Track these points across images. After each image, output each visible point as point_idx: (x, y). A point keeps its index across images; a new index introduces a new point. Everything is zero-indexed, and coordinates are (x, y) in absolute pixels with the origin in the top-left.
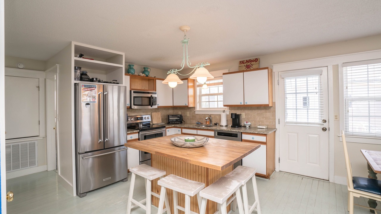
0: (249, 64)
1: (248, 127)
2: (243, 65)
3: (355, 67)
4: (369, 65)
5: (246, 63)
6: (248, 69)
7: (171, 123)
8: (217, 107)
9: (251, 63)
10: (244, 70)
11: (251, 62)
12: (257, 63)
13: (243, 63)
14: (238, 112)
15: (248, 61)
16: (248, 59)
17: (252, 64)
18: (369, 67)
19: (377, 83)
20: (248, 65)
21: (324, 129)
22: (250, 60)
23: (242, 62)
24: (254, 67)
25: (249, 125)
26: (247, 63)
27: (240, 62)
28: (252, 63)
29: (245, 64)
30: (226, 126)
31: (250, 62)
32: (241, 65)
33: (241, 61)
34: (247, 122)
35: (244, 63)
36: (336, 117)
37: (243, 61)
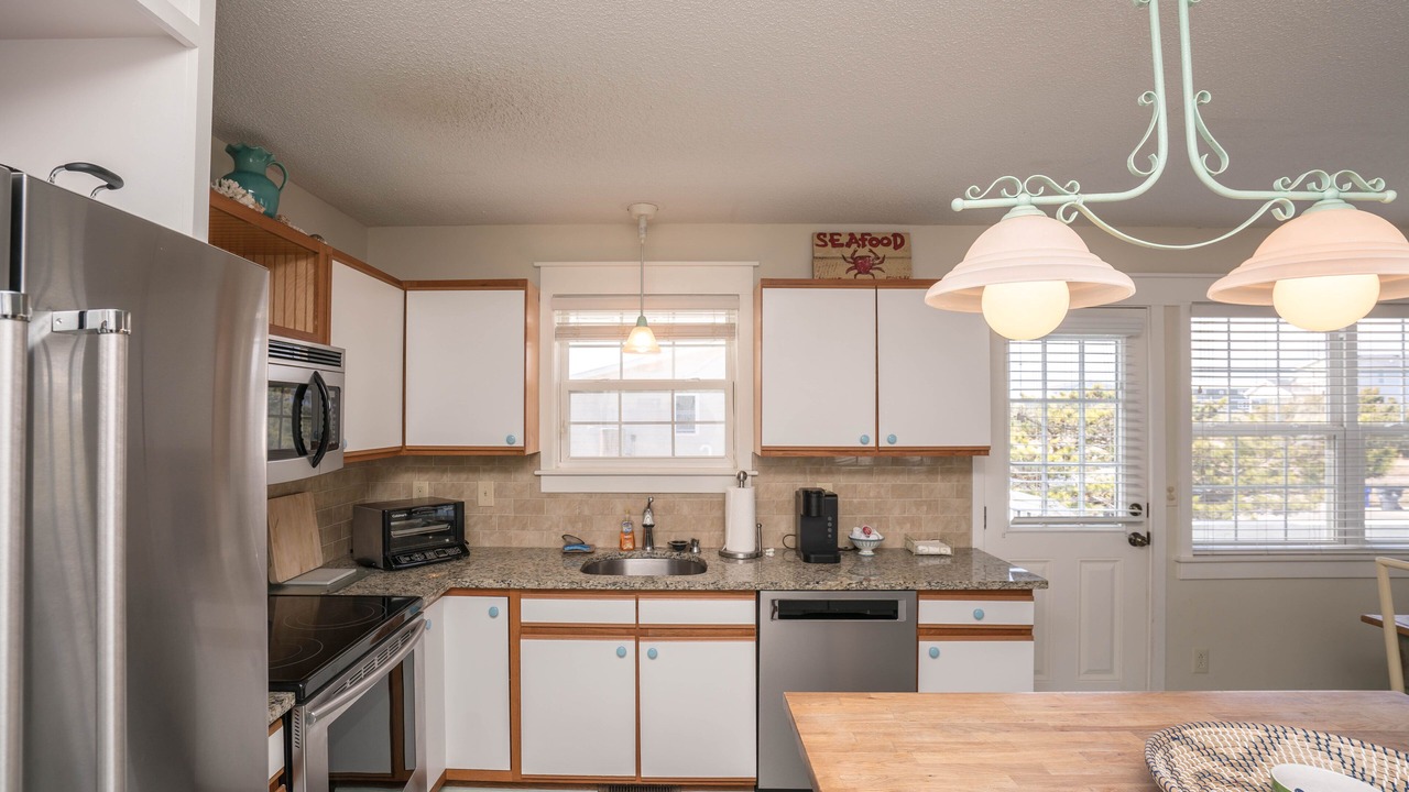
0: (862, 252)
1: (867, 552)
2: (836, 252)
3: (1200, 323)
4: (1232, 320)
5: (848, 245)
6: (859, 276)
7: (405, 560)
8: (670, 455)
9: (874, 249)
10: (845, 276)
11: (871, 245)
12: (899, 253)
13: (834, 246)
14: (826, 484)
15: (858, 237)
16: (858, 229)
17: (881, 256)
18: (1233, 328)
19: (1265, 379)
20: (861, 258)
21: (1139, 541)
22: (869, 234)
23: (826, 240)
24: (891, 268)
25: (874, 545)
26: (854, 246)
27: (820, 236)
28: (880, 251)
29: (848, 252)
30: (757, 555)
31: (868, 247)
32: (820, 252)
33: (825, 235)
34: (866, 531)
35: (842, 245)
36: (1171, 494)
37: (832, 235)
